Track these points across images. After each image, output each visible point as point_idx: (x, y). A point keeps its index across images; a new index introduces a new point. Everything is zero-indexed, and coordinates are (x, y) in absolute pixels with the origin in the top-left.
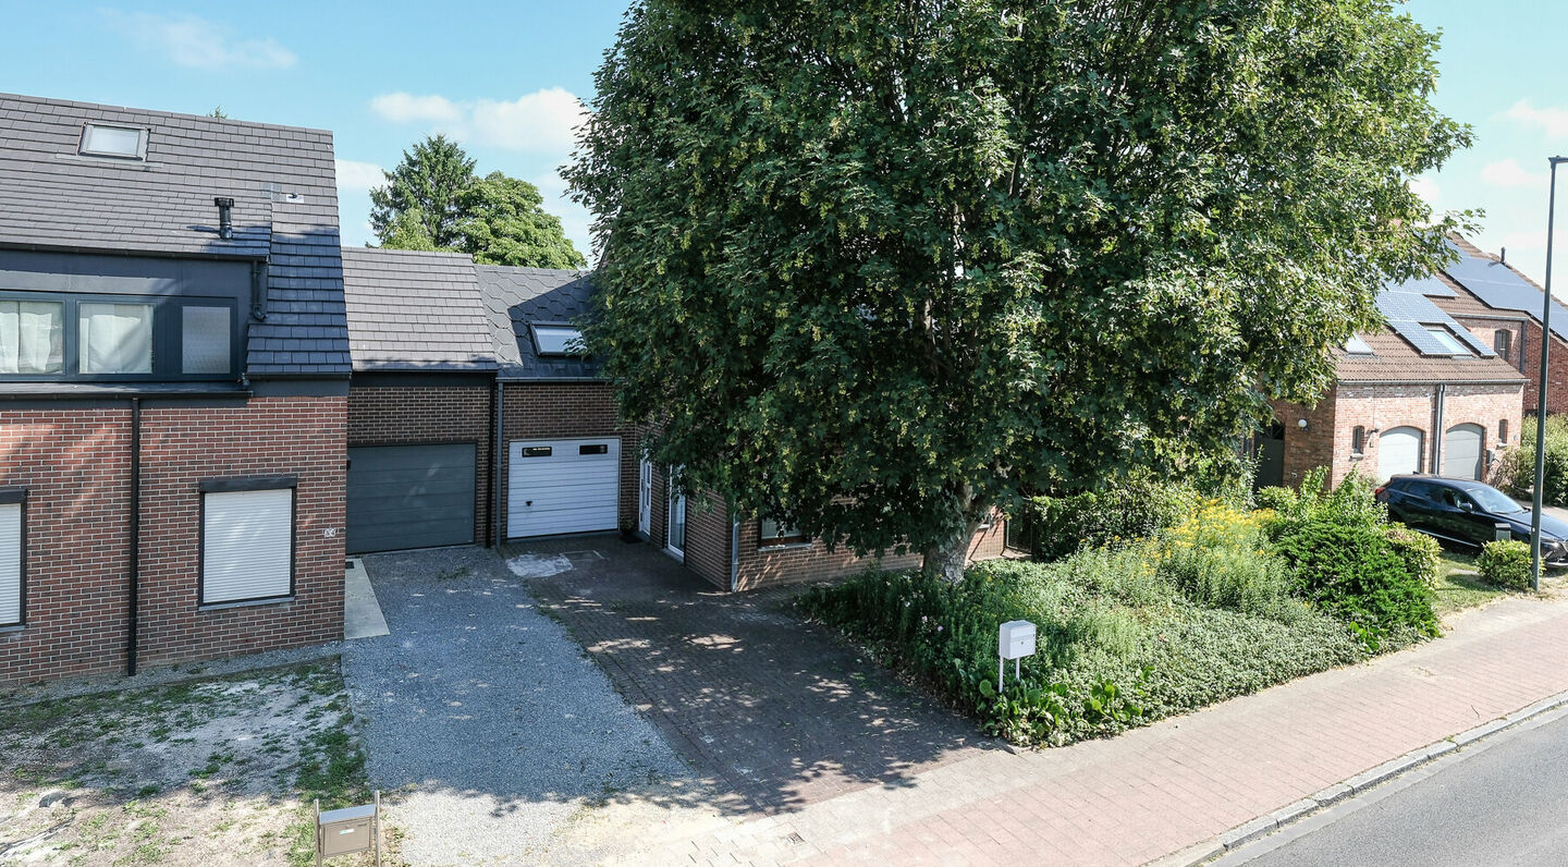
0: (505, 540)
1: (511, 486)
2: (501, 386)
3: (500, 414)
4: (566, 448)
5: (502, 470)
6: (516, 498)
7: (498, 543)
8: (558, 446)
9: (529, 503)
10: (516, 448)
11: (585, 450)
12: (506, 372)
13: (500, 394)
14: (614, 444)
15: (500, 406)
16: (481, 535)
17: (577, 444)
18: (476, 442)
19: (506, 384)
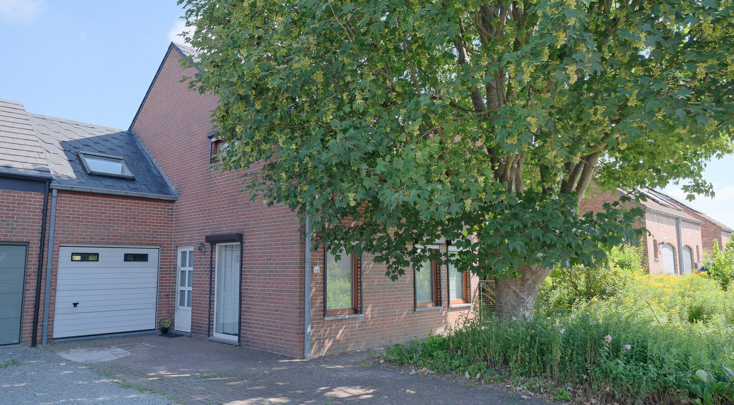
0: (51, 340)
1: (58, 288)
2: (55, 192)
3: (52, 218)
4: (112, 256)
5: (52, 272)
6: (63, 300)
7: (45, 341)
8: (103, 252)
9: (75, 305)
10: (65, 253)
11: (128, 258)
12: (60, 181)
13: (54, 200)
14: (153, 254)
15: (53, 210)
16: (27, 335)
17: (121, 253)
18: (26, 244)
19: (59, 191)
